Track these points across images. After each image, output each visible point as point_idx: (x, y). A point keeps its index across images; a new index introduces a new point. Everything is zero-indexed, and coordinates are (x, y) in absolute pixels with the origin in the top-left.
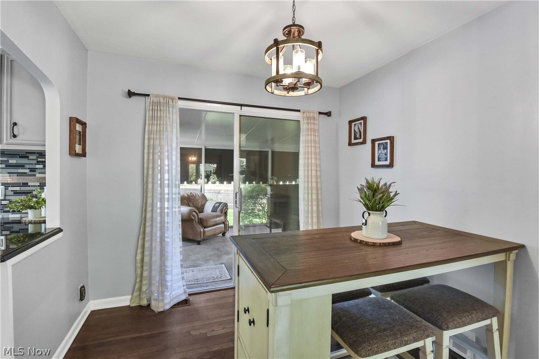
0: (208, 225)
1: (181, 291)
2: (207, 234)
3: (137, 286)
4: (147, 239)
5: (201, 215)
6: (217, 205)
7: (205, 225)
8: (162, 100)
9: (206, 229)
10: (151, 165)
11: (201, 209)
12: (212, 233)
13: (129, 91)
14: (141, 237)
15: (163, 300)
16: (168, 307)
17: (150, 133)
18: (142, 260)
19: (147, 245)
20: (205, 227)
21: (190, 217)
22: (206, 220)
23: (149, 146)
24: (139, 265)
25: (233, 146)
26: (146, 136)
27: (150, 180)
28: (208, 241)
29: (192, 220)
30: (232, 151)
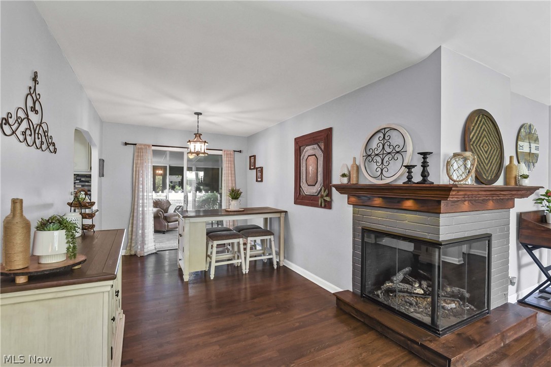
0: (171, 221)
1: (153, 248)
2: (170, 227)
3: (129, 244)
4: (135, 219)
5: (165, 215)
6: (178, 207)
7: (169, 220)
8: (143, 147)
9: (169, 224)
10: (137, 181)
11: (166, 211)
12: (173, 227)
13: (126, 143)
14: (131, 218)
15: (143, 250)
16: (146, 254)
17: (136, 164)
18: (132, 231)
19: (135, 222)
20: (169, 222)
21: (158, 214)
22: (169, 217)
23: (136, 171)
24: (130, 233)
25: (183, 164)
26: (134, 166)
27: (137, 188)
28: (171, 232)
29: (159, 217)
30: (183, 167)
